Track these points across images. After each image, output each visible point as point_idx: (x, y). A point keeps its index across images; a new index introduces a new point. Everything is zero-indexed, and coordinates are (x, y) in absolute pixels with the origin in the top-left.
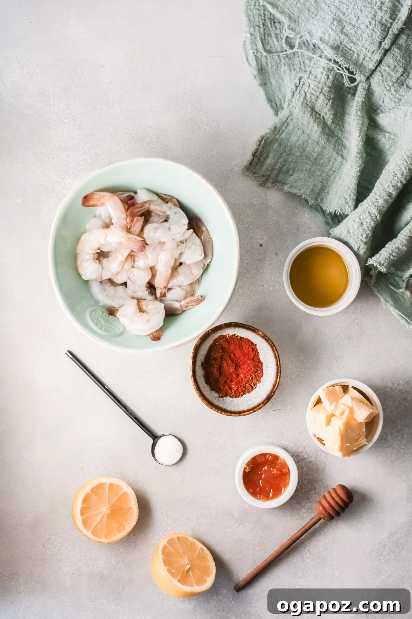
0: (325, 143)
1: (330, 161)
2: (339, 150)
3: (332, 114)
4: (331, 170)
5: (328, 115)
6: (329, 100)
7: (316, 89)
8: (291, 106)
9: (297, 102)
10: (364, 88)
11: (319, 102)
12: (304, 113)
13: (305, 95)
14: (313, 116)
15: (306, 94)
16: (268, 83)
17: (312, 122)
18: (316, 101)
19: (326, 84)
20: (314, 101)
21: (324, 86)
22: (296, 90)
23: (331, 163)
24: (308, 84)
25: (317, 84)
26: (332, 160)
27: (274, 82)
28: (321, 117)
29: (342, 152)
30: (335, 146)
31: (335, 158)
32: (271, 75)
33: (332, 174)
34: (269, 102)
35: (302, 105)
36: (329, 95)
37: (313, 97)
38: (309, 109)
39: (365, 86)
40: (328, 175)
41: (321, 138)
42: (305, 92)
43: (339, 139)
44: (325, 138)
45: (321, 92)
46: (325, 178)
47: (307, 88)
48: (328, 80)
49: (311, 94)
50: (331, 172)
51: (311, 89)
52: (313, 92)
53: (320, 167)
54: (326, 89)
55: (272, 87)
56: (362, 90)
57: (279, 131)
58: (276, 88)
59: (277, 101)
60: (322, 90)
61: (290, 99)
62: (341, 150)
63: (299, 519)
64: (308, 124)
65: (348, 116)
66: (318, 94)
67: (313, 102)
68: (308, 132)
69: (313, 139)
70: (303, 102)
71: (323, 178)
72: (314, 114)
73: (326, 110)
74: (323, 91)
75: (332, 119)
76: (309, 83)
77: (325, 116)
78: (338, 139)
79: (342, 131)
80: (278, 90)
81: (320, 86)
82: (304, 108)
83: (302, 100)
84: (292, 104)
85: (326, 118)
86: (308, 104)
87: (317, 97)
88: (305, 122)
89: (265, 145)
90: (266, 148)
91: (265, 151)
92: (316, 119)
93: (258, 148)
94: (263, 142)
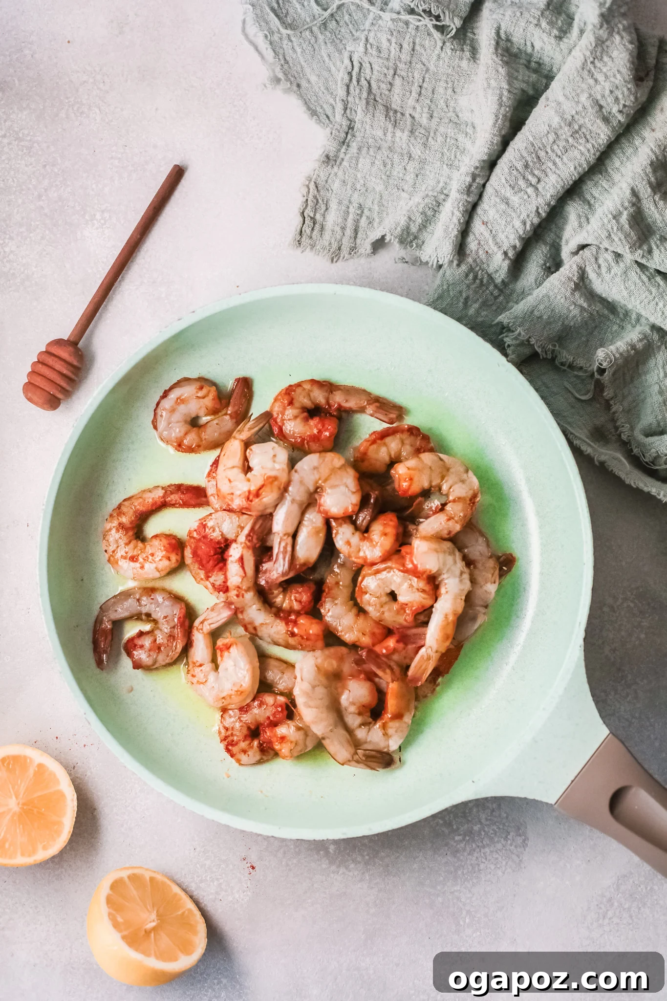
0: (422, 153)
1: (438, 182)
2: (452, 158)
3: (426, 105)
4: (441, 193)
5: (419, 110)
6: (414, 83)
7: (386, 71)
8: (348, 111)
9: (357, 101)
11: (396, 91)
12: (373, 116)
13: (367, 85)
14: (389, 119)
15: (369, 83)
16: (304, 84)
17: (390, 128)
18: (390, 91)
19: (399, 58)
20: (387, 93)
21: (397, 61)
22: (351, 80)
23: (441, 184)
24: (368, 65)
25: (385, 62)
26: (442, 179)
27: (313, 79)
28: (408, 116)
29: (459, 161)
32: (306, 66)
34: (313, 116)
35: (367, 103)
37: (383, 86)
38: (381, 107)
40: (437, 202)
42: (366, 80)
45: (395, 74)
47: (368, 71)
49: (378, 81)
50: (443, 197)
51: (375, 72)
52: (382, 77)
55: (312, 87)
57: (336, 161)
58: (319, 88)
59: (327, 109)
61: (345, 99)
63: (449, 853)
64: (385, 134)
66: (390, 78)
67: (385, 95)
70: (367, 99)
72: (391, 114)
73: (411, 102)
74: (398, 72)
75: (428, 114)
76: (370, 63)
77: (414, 114)
78: (446, 138)
79: (455, 125)
80: (324, 91)
81: (390, 64)
82: (371, 108)
83: (365, 95)
84: (349, 105)
85: (417, 116)
86: (378, 99)
87: (391, 84)
88: (379, 133)
89: (318, 191)
90: (320, 195)
91: (320, 201)
92: (398, 121)
93: (307, 200)
94: (312, 186)
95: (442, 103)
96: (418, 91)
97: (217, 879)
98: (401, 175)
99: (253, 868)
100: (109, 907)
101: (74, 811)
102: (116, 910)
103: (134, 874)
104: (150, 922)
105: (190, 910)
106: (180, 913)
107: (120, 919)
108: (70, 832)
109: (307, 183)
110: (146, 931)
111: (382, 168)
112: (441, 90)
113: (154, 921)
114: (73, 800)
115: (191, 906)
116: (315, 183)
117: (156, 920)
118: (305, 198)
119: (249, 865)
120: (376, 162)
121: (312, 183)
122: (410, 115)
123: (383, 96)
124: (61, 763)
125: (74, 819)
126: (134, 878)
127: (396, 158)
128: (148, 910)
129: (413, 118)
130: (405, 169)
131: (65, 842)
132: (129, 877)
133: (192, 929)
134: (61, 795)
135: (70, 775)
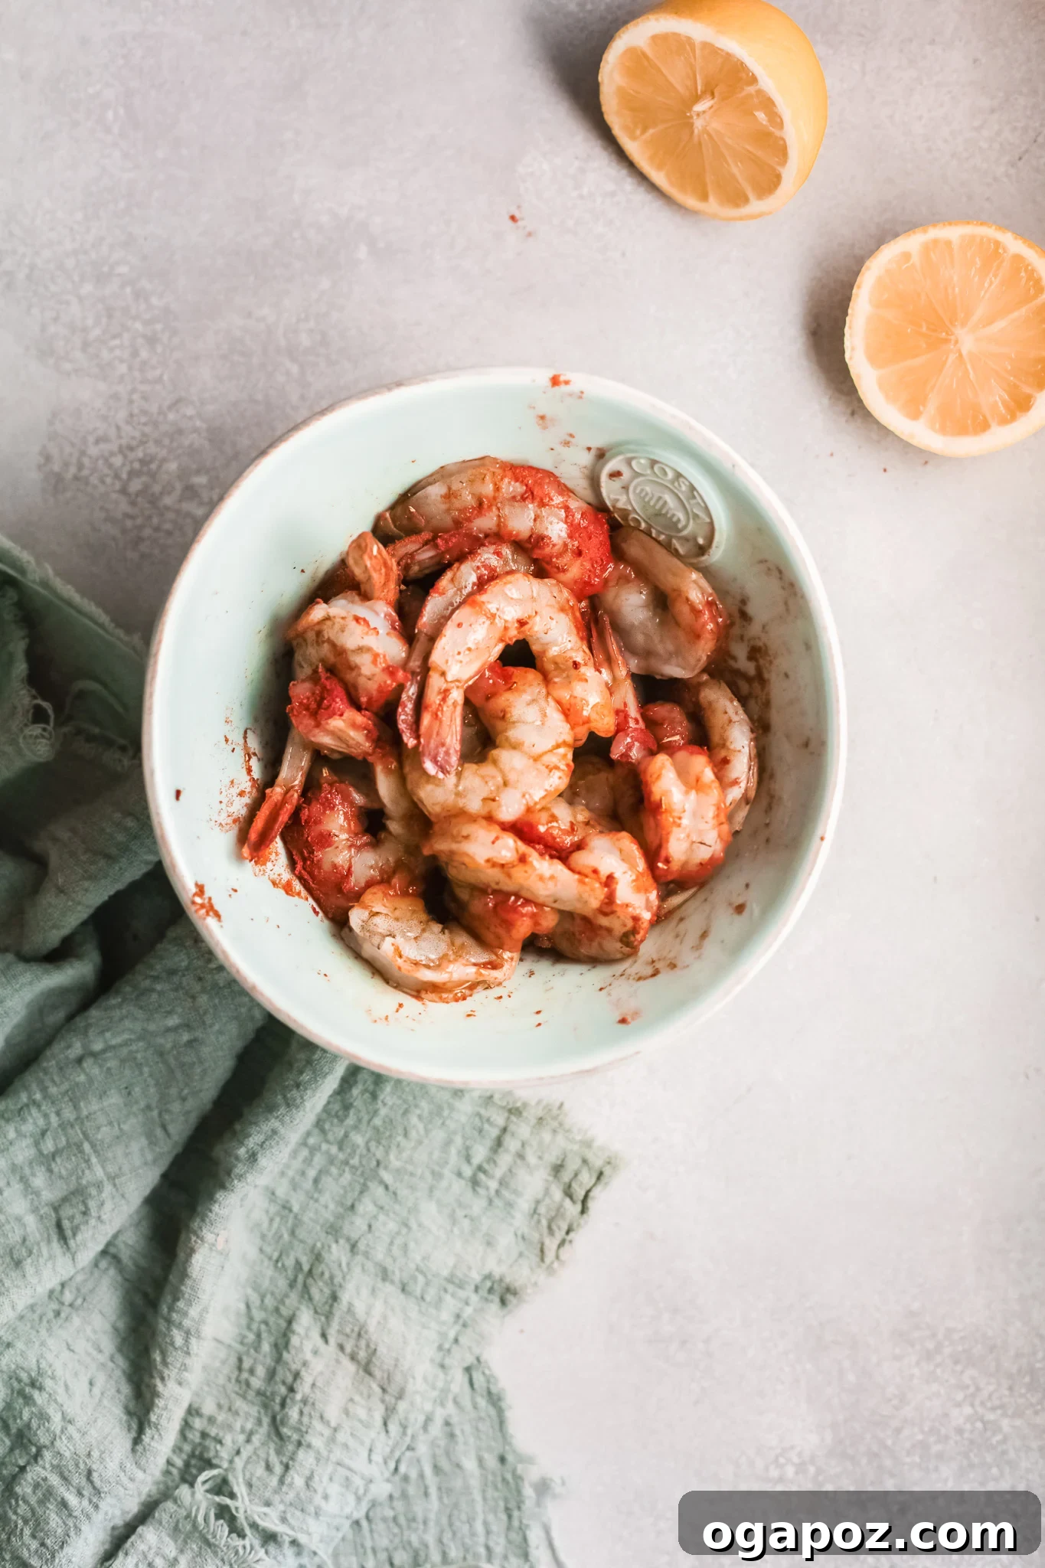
0: (329, 1247)
1: (316, 1181)
3: (293, 1351)
4: (313, 1150)
5: (308, 1347)
6: (305, 1401)
7: (351, 1442)
8: (439, 1385)
9: (417, 1399)
10: (158, 1430)
11: (340, 1395)
12: (397, 1360)
13: (388, 1423)
14: (368, 1346)
15: (385, 1424)
16: (491, 1462)
17: (372, 1327)
18: (351, 1400)
19: (318, 1460)
20: (357, 1398)
21: (325, 1453)
23: (312, 1173)
24: (374, 1457)
25: (345, 1461)
26: (308, 1185)
28: (332, 1340)
29: (267, 1212)
30: (293, 1233)
31: (295, 1190)
33: (308, 1134)
35: (401, 1390)
36: (305, 1420)
37: (362, 1413)
38: (378, 1373)
39: (153, 1438)
40: (323, 1131)
41: (340, 1265)
42: (387, 1432)
43: (270, 1258)
44: (327, 1265)
45: (335, 1430)
46: (335, 1121)
48: (307, 1473)
49: (366, 1425)
50: (311, 1141)
51: (367, 1443)
53: (352, 1162)
54: (317, 1442)
55: (479, 1449)
56: (163, 1422)
60: (332, 1440)
62: (271, 1220)
64: (385, 1317)
65: (228, 1340)
66: (345, 1425)
67: (361, 1394)
68: (389, 1288)
69: (369, 1265)
70: (400, 1396)
71: (342, 1121)
72: (362, 1355)
73: (317, 1366)
74: (327, 1432)
75: (293, 1332)
76: (370, 1461)
77: (320, 1341)
78: (277, 1261)
79: (256, 1287)
81: (338, 1454)
82: (398, 1378)
83: (401, 1407)
85: (315, 1335)
86: (378, 1390)
87: (347, 1412)
88: (394, 1322)
89: (542, 1244)
90: (541, 1235)
91: (544, 1223)
92: (354, 1335)
93: (568, 1233)
94: (550, 1255)
95: (266, 1347)
96: (298, 1381)
97: (581, 197)
98: (382, 1217)
99: (513, 218)
100: (783, 140)
101: (850, 328)
102: (769, 135)
103: (737, 205)
104: (704, 112)
105: (633, 138)
106: (651, 131)
107: (761, 116)
108: (859, 287)
109: (556, 1265)
110: (713, 95)
111: (412, 1245)
112: (261, 1371)
113: (698, 115)
114: (853, 349)
115: (631, 147)
116: (542, 1260)
117: (695, 117)
118: (569, 1238)
119: (520, 223)
120: (418, 1258)
121: (548, 1260)
122: (326, 1342)
123: (365, 1392)
124: (877, 422)
125: (850, 311)
126: (738, 199)
127: (379, 1254)
128: (709, 135)
129: (324, 1336)
130: (370, 1226)
131: (868, 268)
132: (746, 200)
133: (628, 101)
134: (874, 359)
135: (860, 401)
